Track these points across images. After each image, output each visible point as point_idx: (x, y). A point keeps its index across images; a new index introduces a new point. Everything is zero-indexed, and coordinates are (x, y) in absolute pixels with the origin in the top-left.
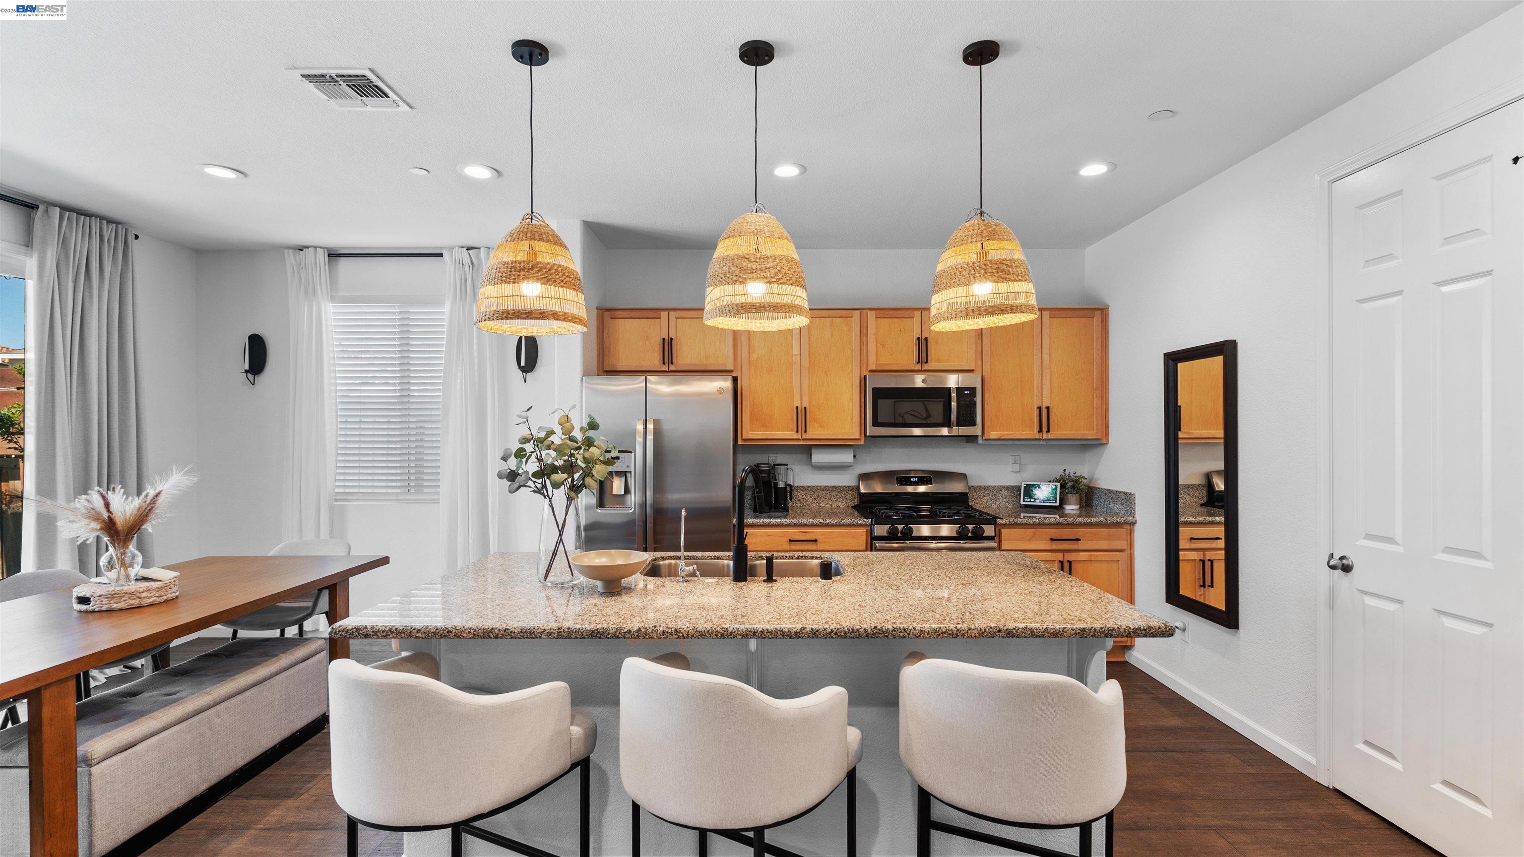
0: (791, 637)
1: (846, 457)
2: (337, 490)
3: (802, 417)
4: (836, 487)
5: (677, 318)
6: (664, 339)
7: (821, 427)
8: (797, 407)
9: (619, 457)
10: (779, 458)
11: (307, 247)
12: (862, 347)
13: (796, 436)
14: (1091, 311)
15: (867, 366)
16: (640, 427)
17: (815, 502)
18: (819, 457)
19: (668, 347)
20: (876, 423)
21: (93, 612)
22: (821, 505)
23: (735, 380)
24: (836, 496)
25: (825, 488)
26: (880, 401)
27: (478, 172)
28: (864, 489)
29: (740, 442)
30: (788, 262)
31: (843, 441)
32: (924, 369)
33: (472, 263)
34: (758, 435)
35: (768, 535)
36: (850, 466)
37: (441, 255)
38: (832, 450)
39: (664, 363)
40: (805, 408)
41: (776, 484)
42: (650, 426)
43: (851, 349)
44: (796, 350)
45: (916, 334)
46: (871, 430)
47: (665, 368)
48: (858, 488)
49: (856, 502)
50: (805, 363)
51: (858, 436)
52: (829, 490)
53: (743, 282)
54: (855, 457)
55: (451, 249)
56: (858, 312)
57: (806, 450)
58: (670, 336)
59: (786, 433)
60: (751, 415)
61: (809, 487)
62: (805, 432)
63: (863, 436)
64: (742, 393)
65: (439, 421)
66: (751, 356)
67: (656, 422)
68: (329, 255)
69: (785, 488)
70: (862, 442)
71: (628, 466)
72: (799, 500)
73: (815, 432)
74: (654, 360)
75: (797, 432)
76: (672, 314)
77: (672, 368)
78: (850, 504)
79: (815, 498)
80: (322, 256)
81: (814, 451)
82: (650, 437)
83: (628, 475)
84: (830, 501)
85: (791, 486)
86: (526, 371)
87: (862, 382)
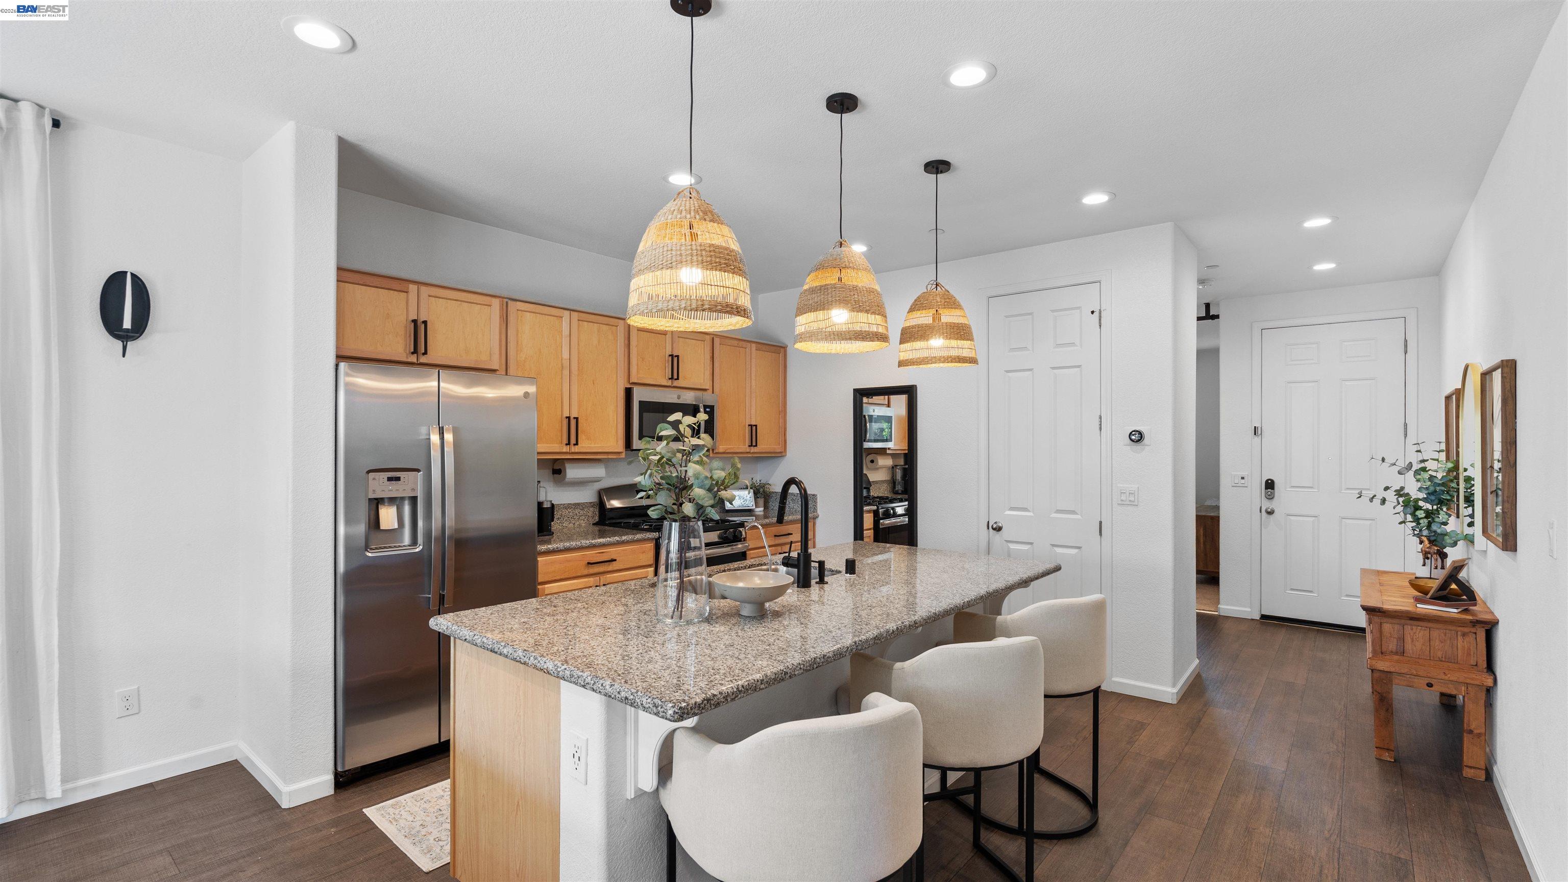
1: (601, 471)
3: (573, 428)
4: (578, 504)
5: (430, 296)
6: (416, 321)
7: (589, 440)
8: (567, 417)
9: (400, 477)
12: (626, 358)
13: (567, 450)
14: (779, 348)
15: (631, 378)
16: (435, 438)
17: (559, 522)
19: (420, 332)
20: (641, 437)
22: (564, 524)
24: (577, 514)
25: (569, 507)
26: (645, 414)
28: (608, 504)
31: (606, 455)
32: (674, 385)
35: (568, 561)
36: (599, 480)
38: (586, 465)
39: (414, 353)
40: (574, 417)
42: (449, 437)
43: (616, 359)
44: (566, 355)
45: (669, 352)
47: (413, 359)
48: (601, 503)
49: (597, 519)
50: (575, 369)
51: (620, 450)
52: (572, 508)
56: (622, 322)
58: (424, 318)
59: (556, 445)
61: (565, 505)
62: (576, 445)
63: (625, 449)
66: (518, 356)
67: (455, 431)
70: (622, 455)
71: (413, 490)
73: (584, 445)
74: (398, 347)
75: (570, 445)
76: (423, 288)
77: (423, 359)
78: (592, 521)
79: (558, 518)
82: (449, 449)
84: (573, 519)
85: (553, 506)
86: (125, 337)
87: (628, 393)
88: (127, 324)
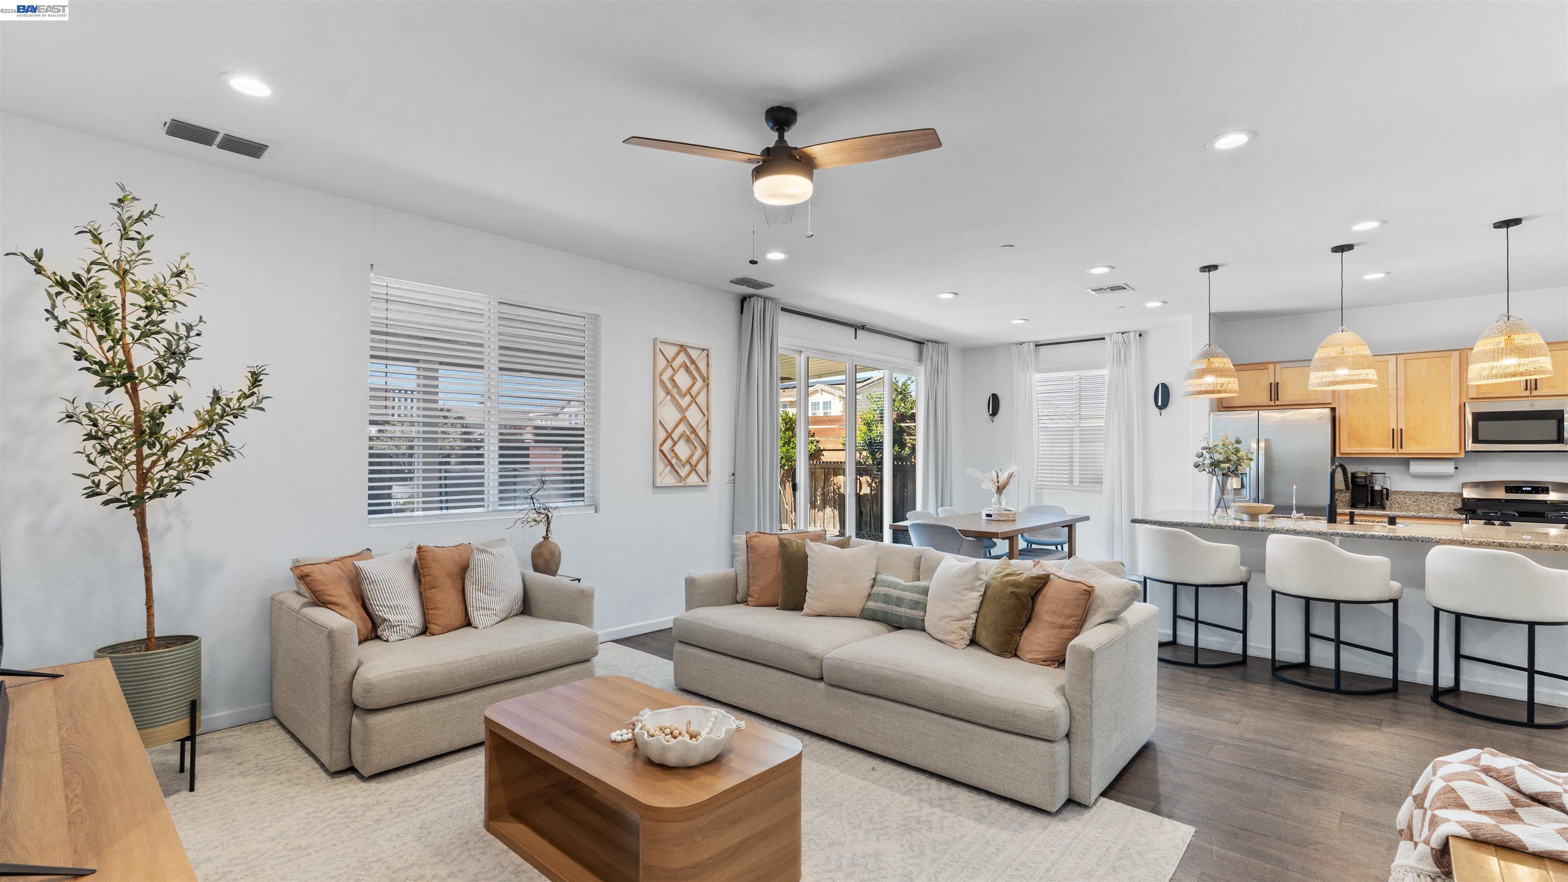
0: (1358, 537)
1: (1449, 468)
2: (1038, 483)
3: (1397, 437)
4: (1437, 493)
5: (1281, 368)
6: (1271, 384)
7: (1417, 444)
8: (1393, 429)
10: (1376, 469)
11: (1024, 343)
12: (1462, 380)
13: (1392, 451)
15: (1468, 394)
16: (1254, 445)
17: (1415, 504)
18: (1415, 468)
19: (1274, 390)
20: (1476, 440)
21: (993, 520)
22: (1421, 507)
23: (1333, 410)
24: (1436, 500)
25: (1426, 493)
26: (1479, 423)
27: (1154, 304)
28: (1467, 494)
29: (1338, 455)
30: (1362, 357)
31: (1442, 455)
32: (1532, 395)
33: (1124, 342)
34: (1354, 450)
36: (1452, 476)
37: (1104, 339)
38: (1431, 463)
39: (1271, 400)
40: (1401, 429)
41: (1372, 487)
42: (1262, 445)
43: (1450, 382)
46: (1470, 446)
47: (1272, 403)
48: (1461, 494)
49: (1459, 506)
50: (1401, 394)
51: (1457, 451)
52: (1430, 495)
53: (1333, 370)
54: (1456, 468)
55: (1111, 335)
56: (1457, 353)
57: (1405, 462)
58: (1276, 381)
59: (1385, 449)
60: (1348, 435)
61: (1407, 492)
62: (1401, 447)
63: (1463, 451)
64: (1340, 419)
65: (1102, 441)
67: (1266, 441)
68: (1036, 346)
69: (1382, 491)
70: (1462, 455)
72: (1397, 502)
73: (1410, 448)
74: (1264, 398)
75: (1393, 447)
76: (1278, 366)
77: (1278, 403)
78: (1453, 507)
79: (1414, 501)
80: (1032, 346)
81: (1412, 463)
82: (1262, 452)
83: (1244, 476)
84: (1430, 504)
85: (1387, 490)
86: (1161, 408)
87: (1462, 408)
88: (1160, 404)
